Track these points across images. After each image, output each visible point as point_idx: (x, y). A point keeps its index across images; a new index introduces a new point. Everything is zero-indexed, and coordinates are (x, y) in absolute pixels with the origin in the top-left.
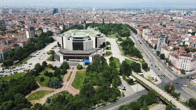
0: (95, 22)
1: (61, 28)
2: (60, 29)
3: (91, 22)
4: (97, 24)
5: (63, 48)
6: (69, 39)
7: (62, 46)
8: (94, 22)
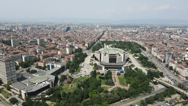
2: (86, 46)
3: (104, 40)
4: (110, 41)
6: (106, 55)
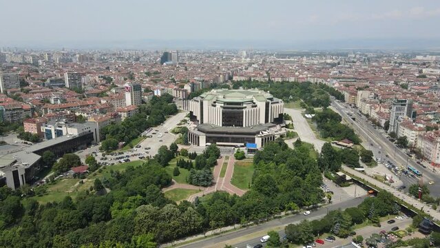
0: (252, 79)
1: (188, 87)
2: (186, 91)
3: (243, 79)
4: (258, 81)
5: (202, 122)
6: (215, 106)
7: (199, 118)
8: (250, 79)
